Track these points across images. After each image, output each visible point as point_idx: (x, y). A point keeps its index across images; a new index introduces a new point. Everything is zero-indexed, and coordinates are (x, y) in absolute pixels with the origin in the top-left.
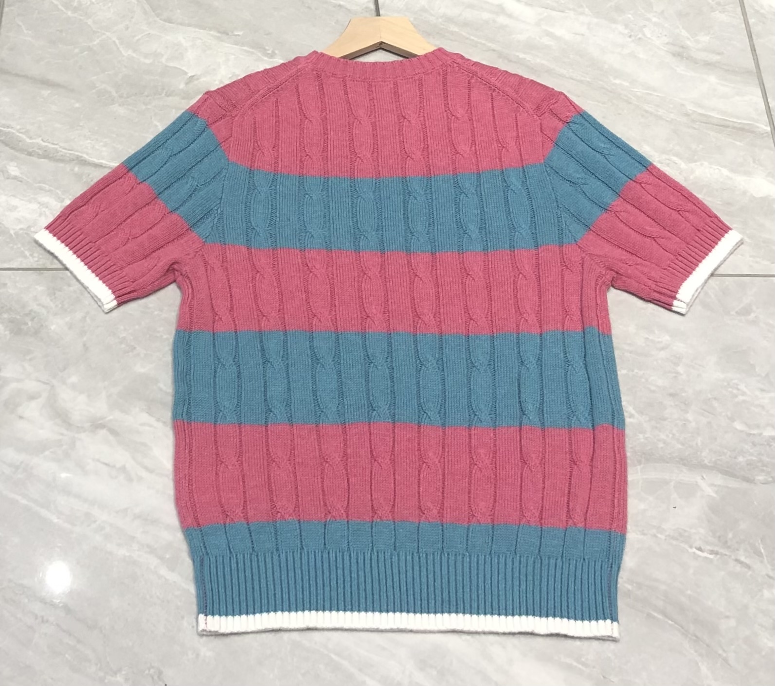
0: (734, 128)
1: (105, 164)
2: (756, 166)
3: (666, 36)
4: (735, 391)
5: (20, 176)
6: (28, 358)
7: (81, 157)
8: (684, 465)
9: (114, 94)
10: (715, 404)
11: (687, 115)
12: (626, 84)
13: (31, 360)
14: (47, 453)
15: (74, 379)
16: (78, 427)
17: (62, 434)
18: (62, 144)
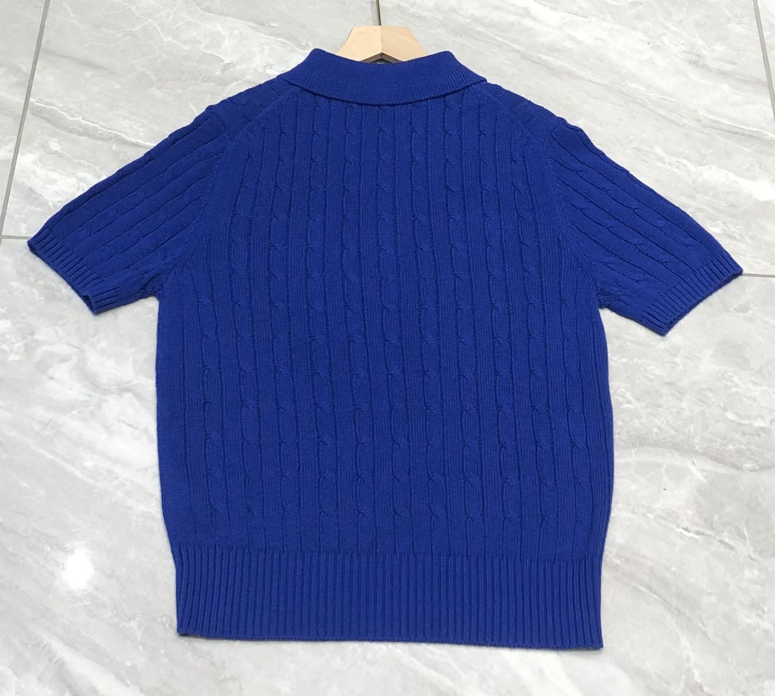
0: (743, 134)
1: (142, 144)
2: (762, 172)
3: (683, 44)
4: (729, 384)
5: (61, 151)
6: (61, 322)
7: (119, 136)
8: (677, 450)
9: (153, 78)
10: (710, 395)
11: (699, 120)
12: (642, 88)
13: (63, 324)
14: (74, 412)
15: (103, 344)
16: (105, 389)
17: (90, 396)
18: (101, 123)
